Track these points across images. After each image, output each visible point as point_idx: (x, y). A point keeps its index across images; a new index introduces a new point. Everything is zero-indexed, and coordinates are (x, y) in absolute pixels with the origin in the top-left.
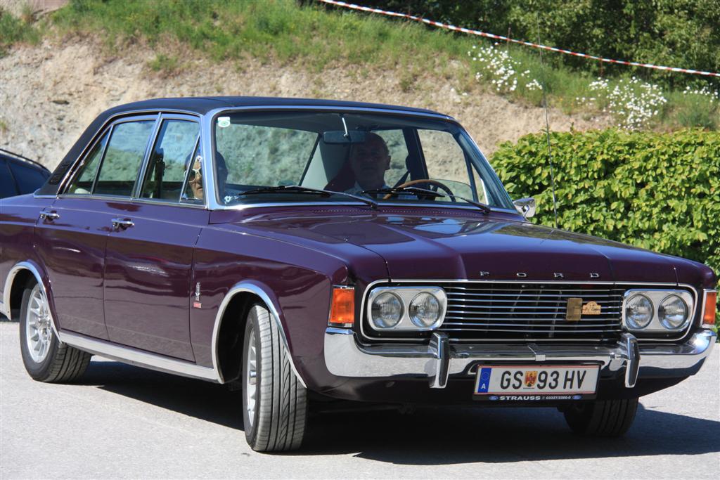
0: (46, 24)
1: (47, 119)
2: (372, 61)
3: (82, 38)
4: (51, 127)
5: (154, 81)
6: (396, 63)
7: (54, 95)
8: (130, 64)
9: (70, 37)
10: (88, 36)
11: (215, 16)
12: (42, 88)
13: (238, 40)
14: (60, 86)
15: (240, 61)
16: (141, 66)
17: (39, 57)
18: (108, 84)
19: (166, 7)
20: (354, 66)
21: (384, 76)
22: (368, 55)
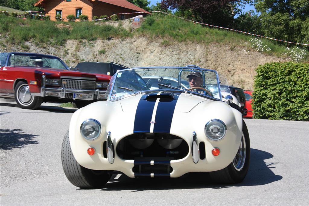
0: (135, 32)
1: (134, 57)
2: (223, 42)
3: (144, 36)
4: (135, 60)
5: (163, 47)
6: (229, 43)
8: (156, 43)
9: (141, 36)
10: (146, 35)
11: (179, 29)
13: (186, 36)
14: (138, 49)
15: (186, 42)
16: (159, 43)
17: (133, 41)
18: (150, 48)
19: (167, 27)
20: (218, 43)
21: (226, 46)
22: (222, 40)
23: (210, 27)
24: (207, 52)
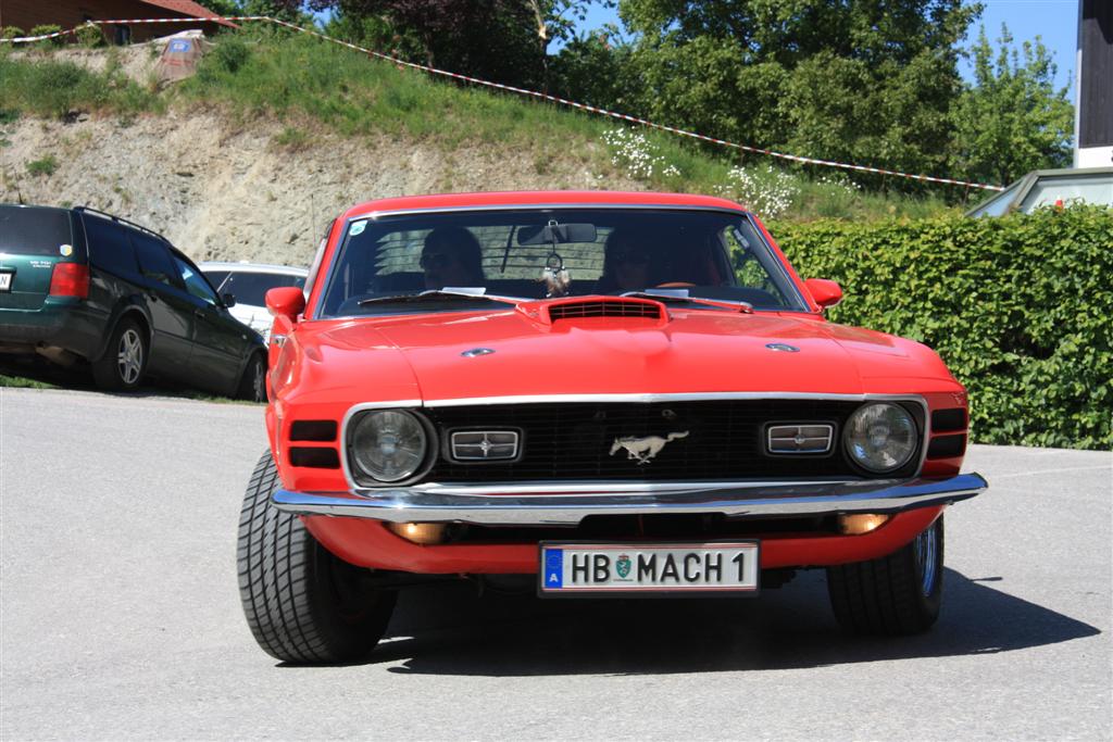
0: (173, 93)
1: (171, 191)
2: (507, 141)
3: (208, 109)
4: (174, 199)
5: (282, 155)
6: (532, 144)
7: (179, 166)
8: (257, 137)
9: (196, 108)
10: (215, 106)
11: (345, 89)
12: (166, 160)
13: (370, 116)
14: (184, 157)
15: (370, 137)
16: (268, 139)
17: (164, 128)
18: (234, 157)
19: (296, 79)
20: (489, 146)
21: (519, 157)
22: (502, 134)
23: (461, 84)
24: (450, 175)
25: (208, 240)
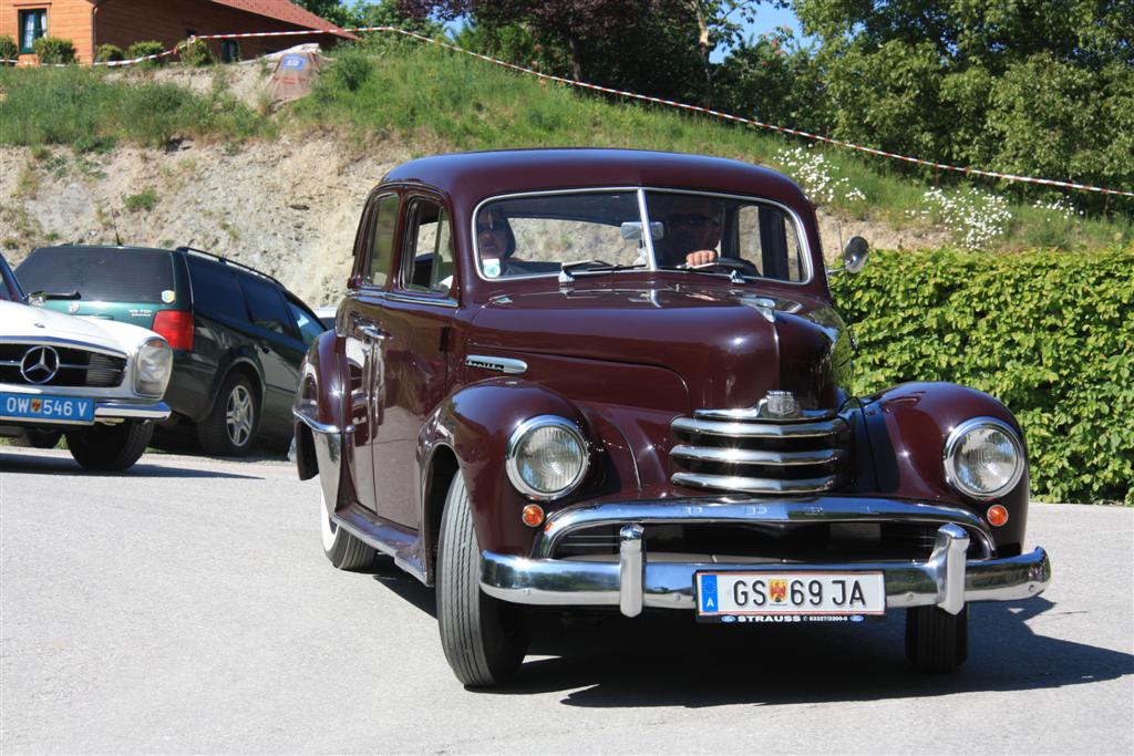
0: (285, 116)
1: (283, 227)
3: (326, 132)
4: (287, 235)
7: (292, 199)
9: (312, 132)
10: (332, 130)
11: (479, 107)
12: (279, 191)
14: (298, 188)
17: (276, 154)
19: (424, 97)
25: (326, 282)
